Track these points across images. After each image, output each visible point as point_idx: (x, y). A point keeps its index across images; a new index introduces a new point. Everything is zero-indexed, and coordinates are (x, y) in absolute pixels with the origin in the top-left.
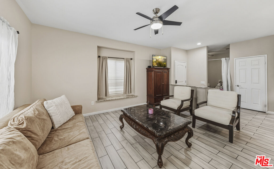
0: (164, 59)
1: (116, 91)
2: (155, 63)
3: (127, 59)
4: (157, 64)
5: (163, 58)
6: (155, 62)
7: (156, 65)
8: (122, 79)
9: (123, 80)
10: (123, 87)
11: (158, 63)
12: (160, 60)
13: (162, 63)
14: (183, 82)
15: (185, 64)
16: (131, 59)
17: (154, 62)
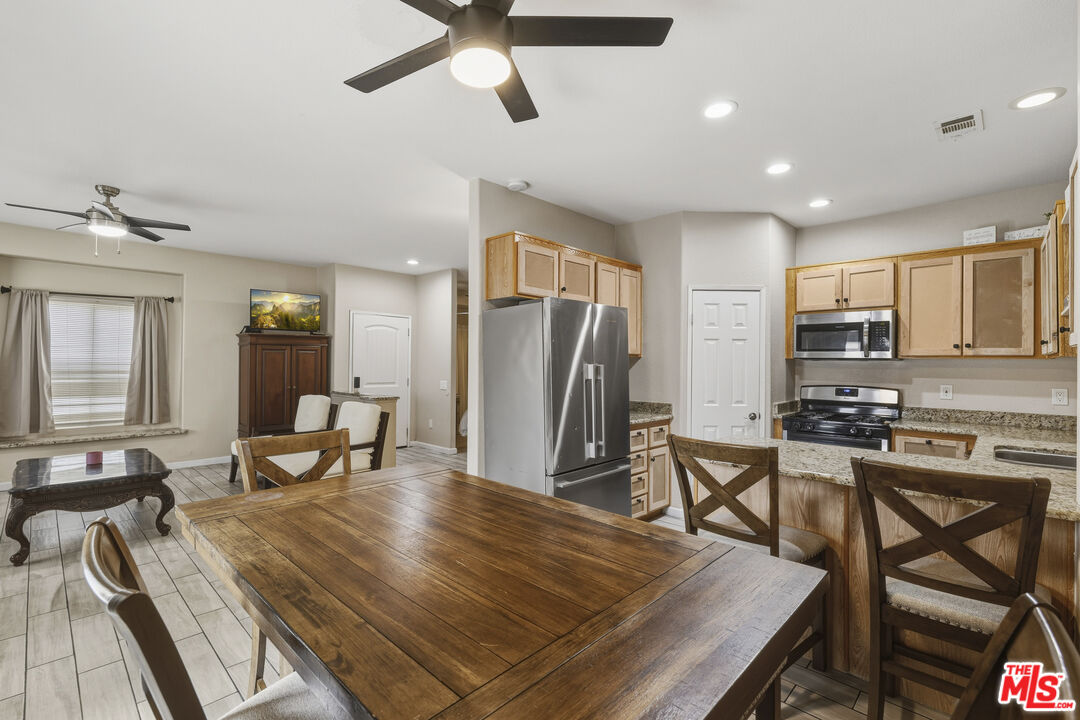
0: (301, 305)
1: (92, 415)
2: (269, 318)
3: (147, 300)
4: (277, 321)
5: (297, 301)
6: (271, 314)
7: (273, 326)
8: (123, 372)
9: (128, 376)
10: (124, 399)
11: (281, 319)
12: (288, 308)
13: (292, 319)
14: (394, 383)
15: (406, 324)
16: (171, 300)
17: (267, 314)
